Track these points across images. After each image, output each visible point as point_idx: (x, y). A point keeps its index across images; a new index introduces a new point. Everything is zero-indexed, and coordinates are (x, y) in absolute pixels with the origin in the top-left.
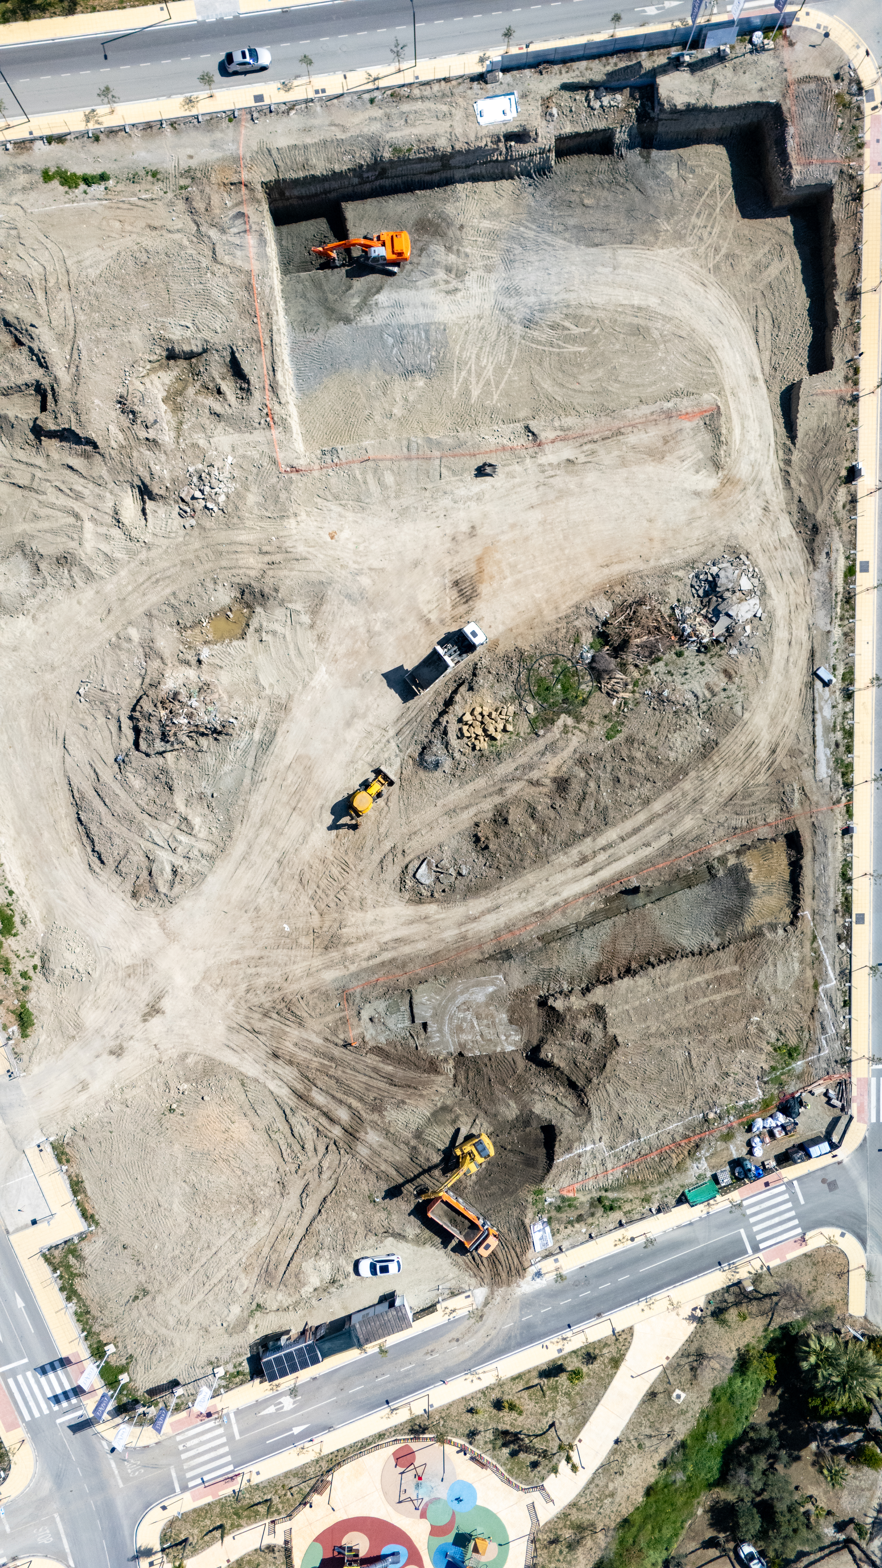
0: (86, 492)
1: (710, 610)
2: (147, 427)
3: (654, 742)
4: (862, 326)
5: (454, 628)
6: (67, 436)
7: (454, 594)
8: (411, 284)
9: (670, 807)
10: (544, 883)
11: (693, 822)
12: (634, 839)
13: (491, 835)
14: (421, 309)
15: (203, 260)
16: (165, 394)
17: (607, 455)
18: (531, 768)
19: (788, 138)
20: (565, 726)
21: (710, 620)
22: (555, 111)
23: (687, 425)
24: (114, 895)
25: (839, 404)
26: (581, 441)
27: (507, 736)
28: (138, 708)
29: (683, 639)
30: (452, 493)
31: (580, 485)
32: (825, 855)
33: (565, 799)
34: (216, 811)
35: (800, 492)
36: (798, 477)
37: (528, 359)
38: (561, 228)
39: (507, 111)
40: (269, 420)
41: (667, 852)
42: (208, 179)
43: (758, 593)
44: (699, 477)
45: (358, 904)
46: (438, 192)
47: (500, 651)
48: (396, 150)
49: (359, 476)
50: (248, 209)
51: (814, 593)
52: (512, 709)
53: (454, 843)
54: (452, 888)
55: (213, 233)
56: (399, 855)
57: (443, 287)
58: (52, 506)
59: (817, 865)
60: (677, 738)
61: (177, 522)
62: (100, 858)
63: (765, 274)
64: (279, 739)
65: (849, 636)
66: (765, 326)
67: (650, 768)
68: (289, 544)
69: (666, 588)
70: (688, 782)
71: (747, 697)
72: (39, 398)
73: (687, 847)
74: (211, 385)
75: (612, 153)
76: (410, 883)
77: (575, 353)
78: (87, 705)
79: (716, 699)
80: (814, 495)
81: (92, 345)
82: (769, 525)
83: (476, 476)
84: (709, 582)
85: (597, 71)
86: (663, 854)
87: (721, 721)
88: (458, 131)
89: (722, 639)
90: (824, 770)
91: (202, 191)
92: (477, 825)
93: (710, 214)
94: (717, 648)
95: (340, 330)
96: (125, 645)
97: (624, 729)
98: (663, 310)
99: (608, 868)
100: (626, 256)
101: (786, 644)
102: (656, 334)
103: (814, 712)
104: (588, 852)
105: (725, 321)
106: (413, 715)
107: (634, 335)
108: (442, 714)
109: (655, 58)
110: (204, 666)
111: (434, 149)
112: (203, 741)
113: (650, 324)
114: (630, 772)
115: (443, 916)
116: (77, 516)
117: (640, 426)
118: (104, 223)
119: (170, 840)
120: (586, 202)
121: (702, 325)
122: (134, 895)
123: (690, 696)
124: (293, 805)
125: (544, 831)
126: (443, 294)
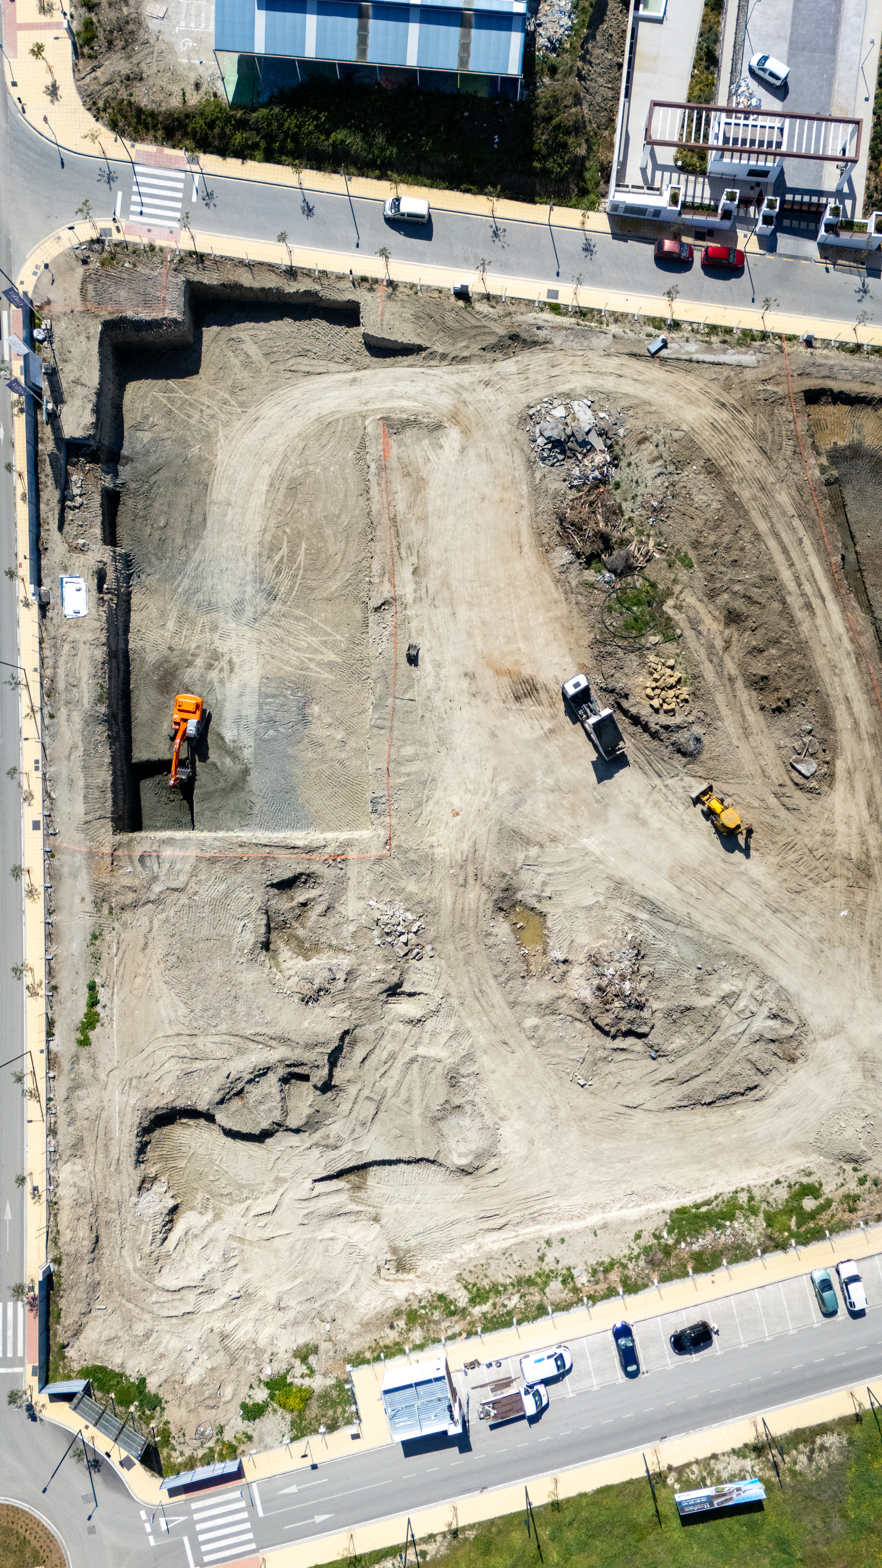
0: (390, 1047)
1: (580, 450)
2: (334, 979)
3: (699, 523)
4: (322, 268)
5: (562, 706)
6: (334, 1058)
7: (528, 701)
8: (220, 704)
9: (765, 515)
10: (828, 649)
11: (783, 494)
12: (793, 554)
13: (776, 695)
14: (244, 699)
15: (181, 902)
16: (300, 958)
17: (414, 533)
18: (712, 646)
19: (136, 318)
20: (675, 607)
21: (589, 451)
22: (81, 541)
23: (394, 451)
24: (789, 1080)
25: (394, 300)
26: (396, 558)
27: (678, 667)
28: (607, 1028)
29: (603, 481)
30: (429, 691)
31: (439, 564)
32: (831, 368)
33: (748, 616)
34: (716, 967)
35: (475, 348)
36: (459, 348)
37: (306, 601)
38: (184, 552)
39: (78, 586)
40: (339, 859)
41: (810, 523)
42: (106, 885)
43: (568, 401)
44: (446, 446)
45: (829, 838)
46: (134, 666)
47: (589, 662)
48: (100, 700)
49: (402, 780)
50: (137, 852)
51: (575, 346)
52: (652, 658)
53: (778, 734)
54: (823, 741)
55: (157, 888)
56: (784, 790)
57: (225, 674)
58: (400, 1083)
59: (840, 377)
60: (699, 499)
61: (426, 964)
62: (751, 1089)
63: (255, 358)
64: (650, 894)
65: (618, 318)
66: (304, 364)
67: (725, 528)
68: (458, 857)
69: (550, 492)
70: (743, 493)
71: (667, 425)
72: (293, 1081)
73: (807, 503)
74: (298, 911)
75: (119, 492)
76: (814, 784)
77: (306, 554)
78: (596, 1078)
79: (664, 455)
80: (480, 334)
81: (252, 1021)
82: (503, 382)
83: (416, 665)
84: (553, 447)
85: (50, 495)
86: (811, 527)
87: (688, 453)
88: (90, 637)
89: (609, 442)
90: (749, 358)
91: (117, 893)
92: (762, 708)
93: (191, 405)
94: (616, 448)
95: (255, 781)
96: (541, 1032)
97: (684, 549)
98: (276, 462)
99: (819, 583)
100: (219, 491)
101: (621, 380)
102: (298, 472)
103: (690, 361)
104: (801, 601)
105: (295, 403)
106: (642, 758)
107: (296, 494)
108: (646, 728)
109: (45, 437)
110: (570, 958)
111: (103, 663)
112: (644, 970)
113: (288, 477)
114: (728, 549)
115: (849, 755)
116: (413, 1060)
117: (390, 498)
118: (135, 992)
119: (742, 1016)
120: (162, 524)
121: (296, 426)
122: (792, 1060)
123: (659, 481)
124: (719, 889)
125: (776, 642)
126: (233, 675)
